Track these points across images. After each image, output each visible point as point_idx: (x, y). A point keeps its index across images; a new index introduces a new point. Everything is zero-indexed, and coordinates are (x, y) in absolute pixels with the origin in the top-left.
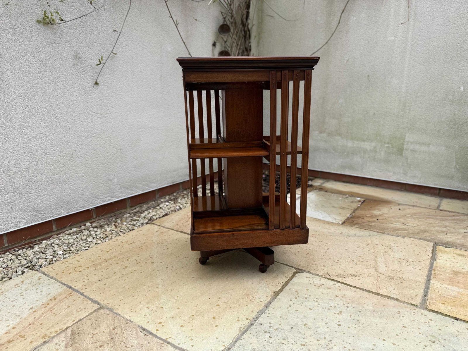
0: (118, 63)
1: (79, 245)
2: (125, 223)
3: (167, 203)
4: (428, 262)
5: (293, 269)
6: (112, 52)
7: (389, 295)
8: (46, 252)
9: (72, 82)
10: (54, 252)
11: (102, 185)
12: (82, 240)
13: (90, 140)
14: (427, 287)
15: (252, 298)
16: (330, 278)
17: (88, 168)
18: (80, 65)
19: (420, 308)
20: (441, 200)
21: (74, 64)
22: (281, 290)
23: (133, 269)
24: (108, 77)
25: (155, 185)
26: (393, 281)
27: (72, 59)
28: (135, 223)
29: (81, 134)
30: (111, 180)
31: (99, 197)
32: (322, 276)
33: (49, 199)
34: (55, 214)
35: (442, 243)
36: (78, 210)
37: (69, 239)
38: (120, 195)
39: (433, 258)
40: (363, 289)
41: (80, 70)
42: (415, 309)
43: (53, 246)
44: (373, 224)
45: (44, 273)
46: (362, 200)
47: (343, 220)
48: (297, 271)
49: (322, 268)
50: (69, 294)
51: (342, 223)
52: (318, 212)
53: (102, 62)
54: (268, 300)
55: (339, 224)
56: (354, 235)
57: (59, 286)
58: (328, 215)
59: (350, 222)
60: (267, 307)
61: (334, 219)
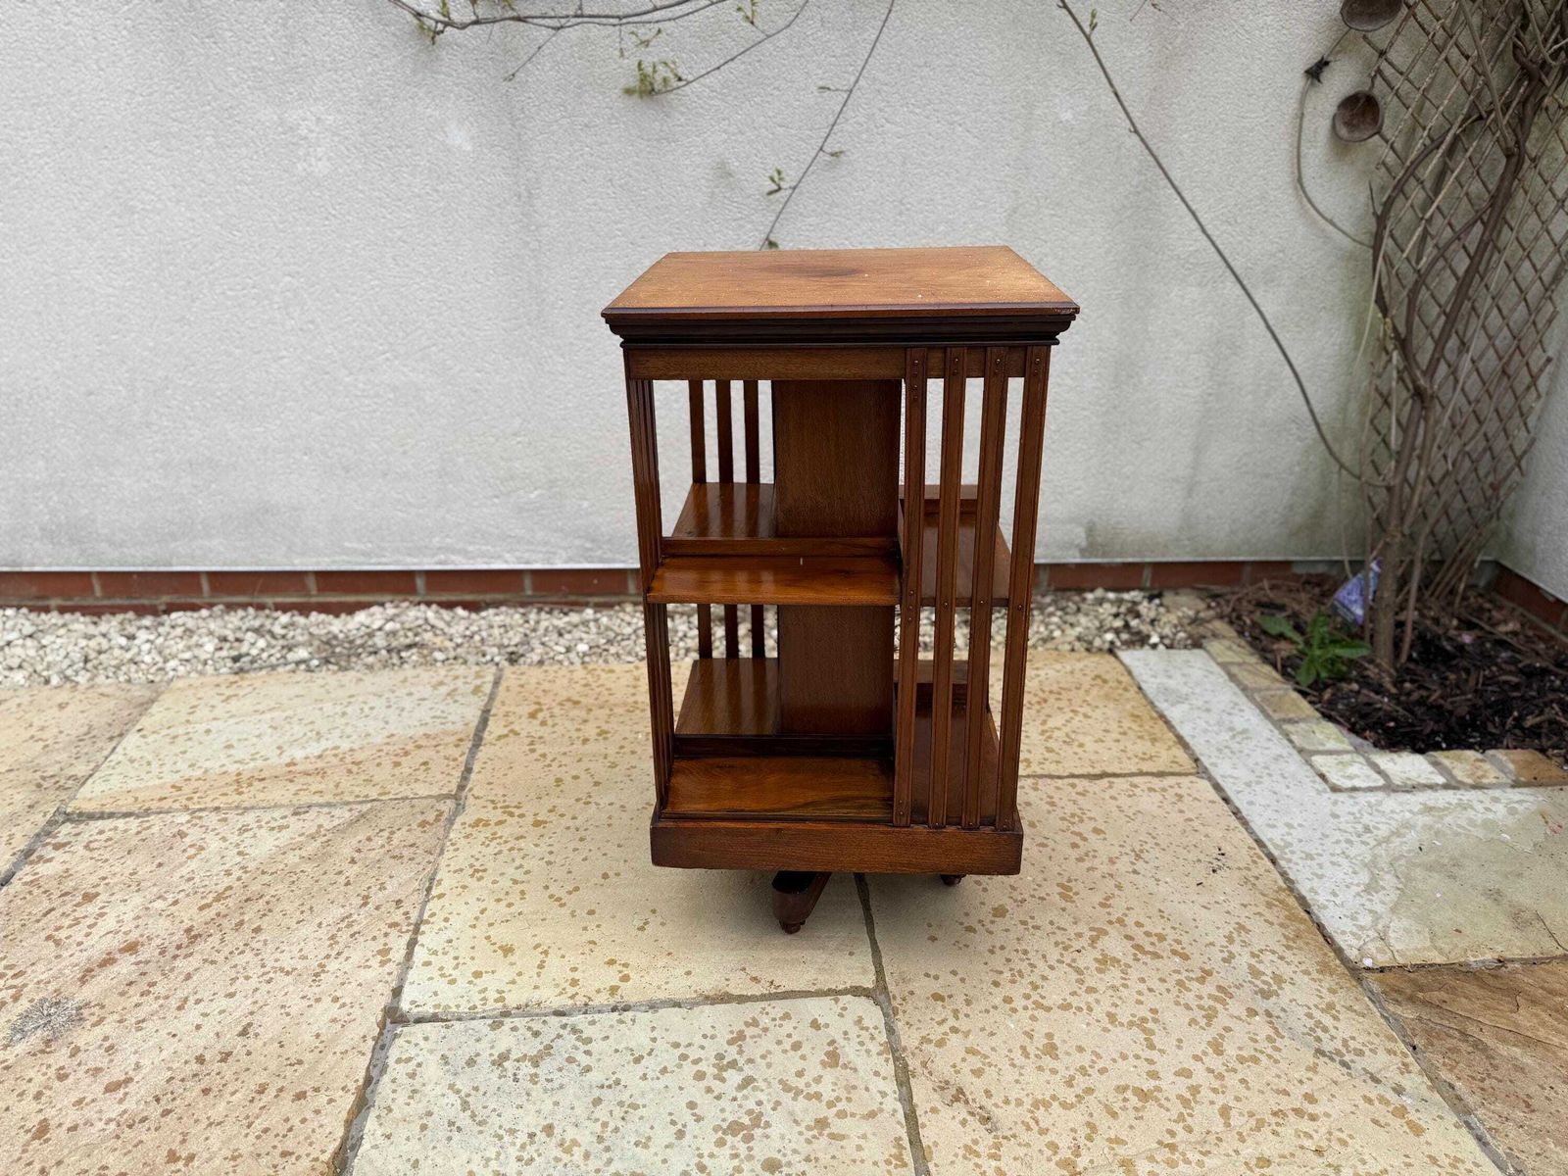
5: (872, 976)
6: (821, 150)
8: (566, 636)
10: (577, 641)
18: (728, 195)
21: (713, 193)
24: (811, 225)
27: (708, 180)
32: (902, 1050)
41: (729, 209)
43: (588, 629)
45: (500, 678)
47: (1401, 961)
48: (874, 990)
49: (945, 1034)
50: (461, 740)
51: (1368, 969)
52: (1364, 877)
53: (782, 184)
54: (678, 997)
55: (1338, 962)
56: (1306, 1030)
57: (473, 715)
58: (1379, 908)
59: (1413, 982)
60: (653, 1006)
61: (1372, 934)
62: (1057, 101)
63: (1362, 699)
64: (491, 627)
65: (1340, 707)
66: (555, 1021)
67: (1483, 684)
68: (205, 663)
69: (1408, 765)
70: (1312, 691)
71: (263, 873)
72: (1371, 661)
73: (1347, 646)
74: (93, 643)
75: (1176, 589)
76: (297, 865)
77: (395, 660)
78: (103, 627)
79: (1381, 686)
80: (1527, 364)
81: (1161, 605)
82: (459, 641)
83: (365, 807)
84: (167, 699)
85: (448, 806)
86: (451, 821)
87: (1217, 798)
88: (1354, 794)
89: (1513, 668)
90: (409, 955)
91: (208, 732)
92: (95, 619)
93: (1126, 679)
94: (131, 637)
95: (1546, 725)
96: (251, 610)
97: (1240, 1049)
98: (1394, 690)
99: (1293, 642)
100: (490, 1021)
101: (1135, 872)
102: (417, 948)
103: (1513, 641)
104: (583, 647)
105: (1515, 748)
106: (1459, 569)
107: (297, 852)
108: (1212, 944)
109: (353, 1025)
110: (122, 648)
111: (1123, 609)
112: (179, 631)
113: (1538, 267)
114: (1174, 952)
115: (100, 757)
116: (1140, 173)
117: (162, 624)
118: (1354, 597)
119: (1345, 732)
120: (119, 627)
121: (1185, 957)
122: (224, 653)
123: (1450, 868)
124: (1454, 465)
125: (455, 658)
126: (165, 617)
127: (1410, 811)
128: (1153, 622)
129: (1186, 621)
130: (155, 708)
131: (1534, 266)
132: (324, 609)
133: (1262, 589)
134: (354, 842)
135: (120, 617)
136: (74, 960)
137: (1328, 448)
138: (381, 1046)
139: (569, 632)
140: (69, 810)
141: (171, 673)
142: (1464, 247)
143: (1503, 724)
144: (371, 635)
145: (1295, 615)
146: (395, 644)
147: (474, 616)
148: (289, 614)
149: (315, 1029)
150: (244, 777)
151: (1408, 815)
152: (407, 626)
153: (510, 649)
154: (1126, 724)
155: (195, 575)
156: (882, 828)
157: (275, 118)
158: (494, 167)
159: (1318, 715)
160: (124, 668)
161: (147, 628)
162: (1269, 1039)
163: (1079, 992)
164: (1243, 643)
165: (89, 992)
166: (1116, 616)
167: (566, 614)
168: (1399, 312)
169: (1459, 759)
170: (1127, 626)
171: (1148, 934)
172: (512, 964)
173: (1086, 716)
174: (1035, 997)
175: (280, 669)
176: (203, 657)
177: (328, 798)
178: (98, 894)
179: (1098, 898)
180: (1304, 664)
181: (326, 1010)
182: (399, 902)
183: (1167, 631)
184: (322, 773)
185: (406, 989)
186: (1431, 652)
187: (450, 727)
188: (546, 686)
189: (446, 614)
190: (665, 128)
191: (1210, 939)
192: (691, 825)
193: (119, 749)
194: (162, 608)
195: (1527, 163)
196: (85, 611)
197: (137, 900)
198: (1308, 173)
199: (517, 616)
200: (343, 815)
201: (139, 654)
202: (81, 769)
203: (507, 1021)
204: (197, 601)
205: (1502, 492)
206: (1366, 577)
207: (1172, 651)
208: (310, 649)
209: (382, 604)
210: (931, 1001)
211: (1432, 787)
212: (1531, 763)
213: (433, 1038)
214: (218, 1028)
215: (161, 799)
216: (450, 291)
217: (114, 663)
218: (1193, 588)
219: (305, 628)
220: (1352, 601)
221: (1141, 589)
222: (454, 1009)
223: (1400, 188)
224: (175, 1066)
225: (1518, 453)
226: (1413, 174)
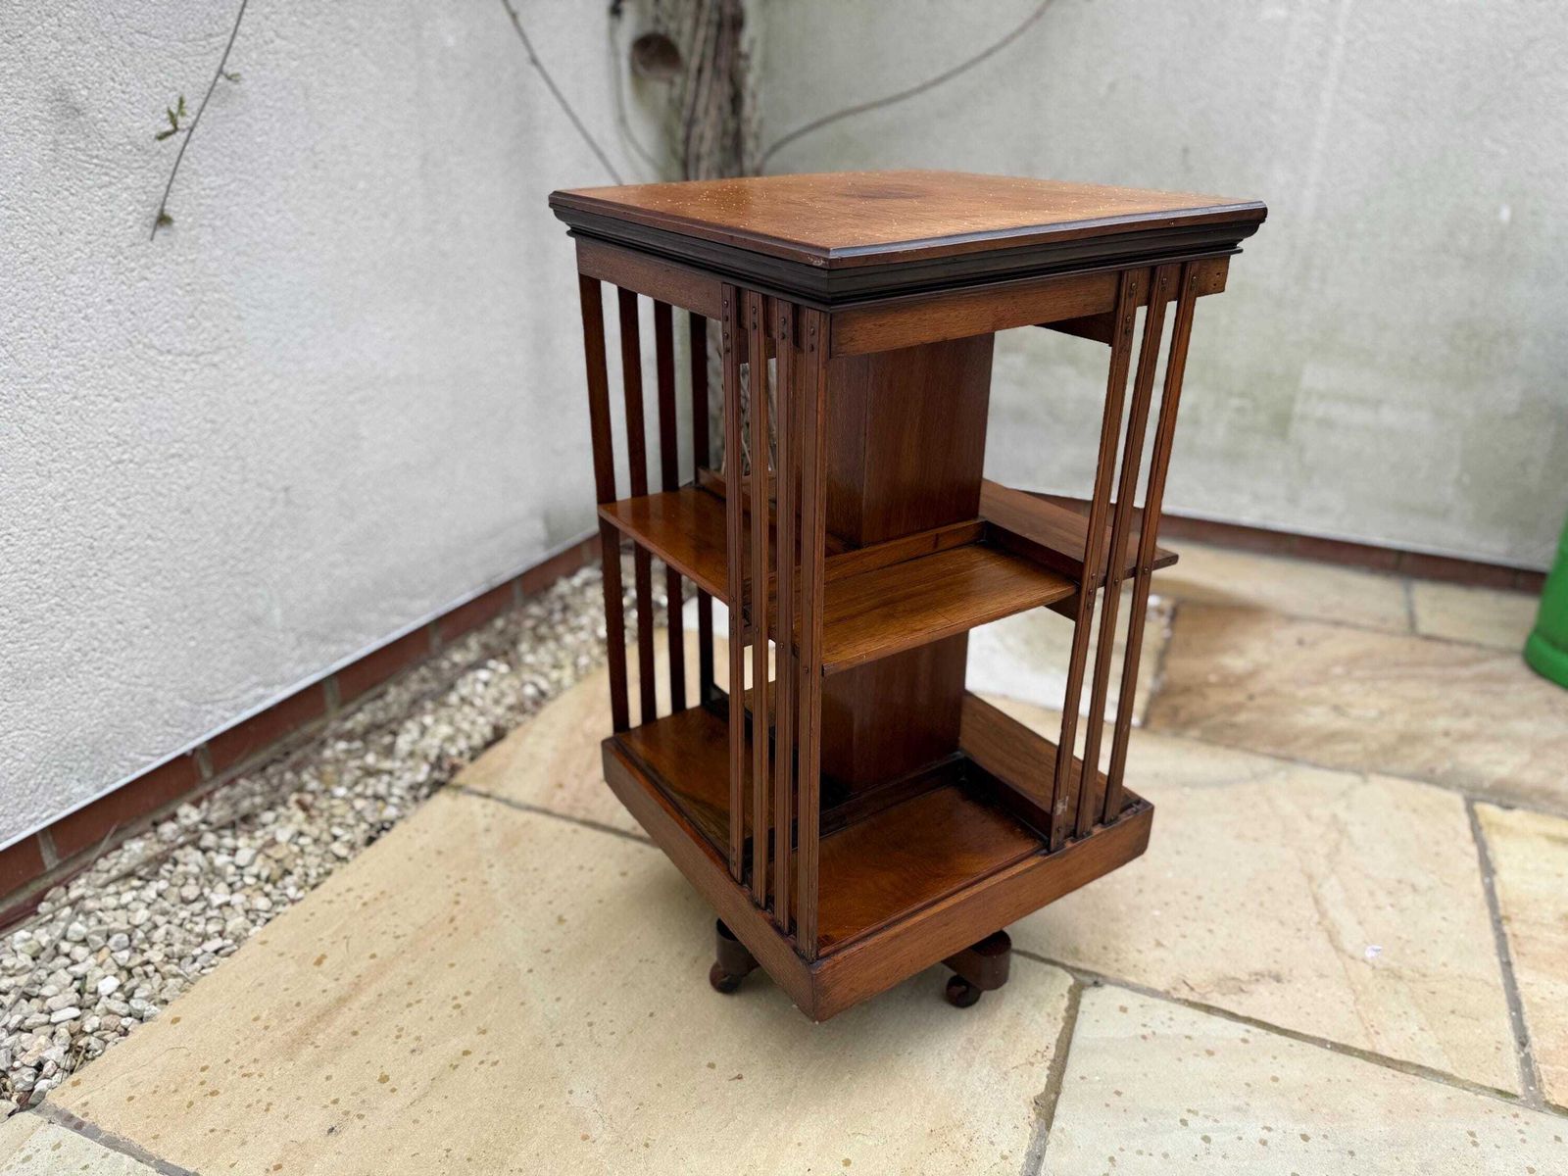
0: (248, 120)
1: (178, 934)
2: (341, 791)
3: (483, 675)
4: (1477, 885)
5: (1060, 972)
6: (220, 72)
7: (1413, 1059)
8: (45, 991)
9: (54, 229)
10: (77, 984)
11: (225, 647)
12: (185, 901)
13: (159, 474)
14: (1515, 1004)
15: (964, 1141)
16: (1194, 997)
17: (165, 588)
18: (82, 145)
19: (1525, 1105)
20: (1408, 590)
21: (55, 142)
22: (1055, 1085)
23: (457, 1044)
24: (212, 189)
25: (426, 603)
26: (1402, 988)
27: (44, 121)
28: (382, 789)
29: (116, 454)
30: (257, 621)
31: (217, 697)
32: (1168, 992)
33: (12, 752)
34: (49, 806)
35: (1485, 791)
36: (140, 767)
37: (125, 907)
38: (299, 670)
39: (1487, 868)
40: (1322, 1042)
41: (87, 169)
42: (1516, 1116)
43: (67, 955)
44: (1242, 718)
45: (72, 1117)
46: (1167, 604)
48: (1078, 979)
53: (181, 122)
59: (1166, 715)
62: (440, 22)
198: (625, 112)
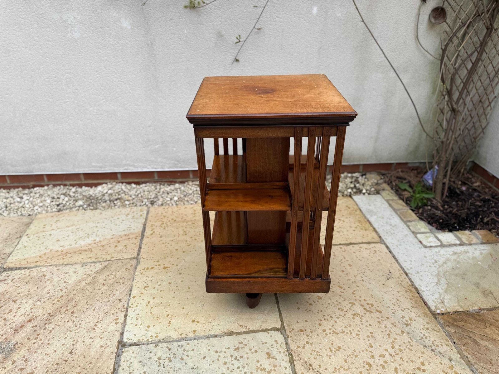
5: (280, 323)
6: (254, 27)
10: (174, 196)
21: (216, 43)
24: (250, 53)
32: (291, 351)
41: (222, 48)
43: (177, 191)
44: (486, 343)
45: (149, 211)
47: (449, 310)
48: (281, 328)
49: (305, 344)
50: (137, 236)
51: (438, 314)
52: (436, 280)
53: (241, 40)
54: (216, 333)
55: (429, 312)
56: (420, 338)
57: (141, 227)
58: (441, 291)
59: (452, 318)
60: (208, 337)
61: (439, 301)
62: (336, 10)
63: (432, 212)
64: (144, 191)
65: (425, 215)
66: (175, 344)
67: (470, 206)
68: (47, 207)
69: (447, 237)
70: (415, 210)
71: (73, 290)
72: (434, 198)
73: (427, 193)
74: (8, 201)
75: (370, 172)
76: (84, 286)
77: (112, 205)
78: (11, 194)
79: (437, 207)
80: (488, 99)
81: (366, 178)
82: (134, 197)
83: (106, 263)
84: (35, 222)
85: (134, 262)
86: (136, 268)
87: (387, 251)
88: (431, 248)
89: (478, 199)
90: (125, 320)
91: (50, 235)
92: (8, 191)
93: (356, 207)
94: (22, 198)
95: (490, 221)
96: (62, 187)
97: (400, 346)
98: (442, 209)
99: (409, 192)
100: (154, 345)
101: (363, 281)
102: (128, 318)
103: (478, 189)
104: (176, 198)
105: (481, 229)
106: (462, 164)
107: (84, 282)
108: (389, 307)
109: (108, 348)
110: (18, 202)
111: (353, 180)
112: (38, 195)
113: (494, 66)
114: (377, 311)
115: (14, 245)
116: (363, 35)
117: (31, 192)
118: (429, 177)
119: (427, 224)
120: (16, 194)
121: (380, 312)
122: (54, 203)
123: (463, 276)
124: (463, 131)
125: (133, 204)
126: (32, 189)
127: (449, 254)
128: (363, 185)
129: (374, 184)
130: (32, 226)
131: (493, 66)
132: (87, 185)
133: (398, 172)
134: (104, 277)
135: (17, 190)
136: (11, 326)
137: (422, 126)
138: (118, 356)
139: (171, 193)
140: (5, 267)
141: (36, 211)
142: (471, 60)
143: (477, 220)
144: (104, 195)
145: (409, 182)
146: (112, 199)
147: (138, 187)
148: (75, 188)
149: (95, 350)
150: (64, 252)
151: (448, 256)
152: (116, 191)
153: (151, 200)
154: (357, 224)
155: (42, 175)
156: (284, 280)
157: (59, 17)
158: (138, 34)
159: (418, 219)
160: (20, 210)
161: (26, 194)
162: (409, 342)
163: (347, 327)
164: (393, 192)
165: (17, 338)
166: (351, 182)
167: (169, 185)
168: (448, 82)
169: (463, 234)
170: (355, 186)
171: (368, 304)
172: (160, 323)
173: (344, 221)
174: (333, 329)
175: (74, 209)
176: (47, 205)
177: (93, 260)
178: (16, 300)
179: (351, 291)
180: (413, 200)
181: (98, 342)
182: (120, 300)
183: (368, 188)
184: (91, 250)
185: (125, 333)
186: (453, 194)
187: (132, 231)
188: (165, 214)
189: (128, 186)
190: (199, 20)
191: (388, 305)
192: (219, 280)
193: (20, 243)
194: (31, 186)
195: (494, 30)
196: (5, 188)
197: (31, 302)
198: (420, 34)
199: (153, 187)
200: (99, 266)
201: (24, 204)
202: (7, 251)
203: (160, 344)
204: (42, 184)
205: (477, 140)
206: (434, 171)
207: (370, 196)
208: (83, 201)
209: (106, 183)
210: (300, 332)
211: (455, 245)
212: (486, 235)
213: (135, 352)
214: (62, 351)
215: (36, 262)
216: (125, 78)
217: (16, 208)
218: (376, 172)
219: (81, 193)
220: (429, 179)
221: (359, 172)
222: (141, 341)
223: (451, 40)
224: (49, 366)
225: (483, 127)
226: (455, 35)
